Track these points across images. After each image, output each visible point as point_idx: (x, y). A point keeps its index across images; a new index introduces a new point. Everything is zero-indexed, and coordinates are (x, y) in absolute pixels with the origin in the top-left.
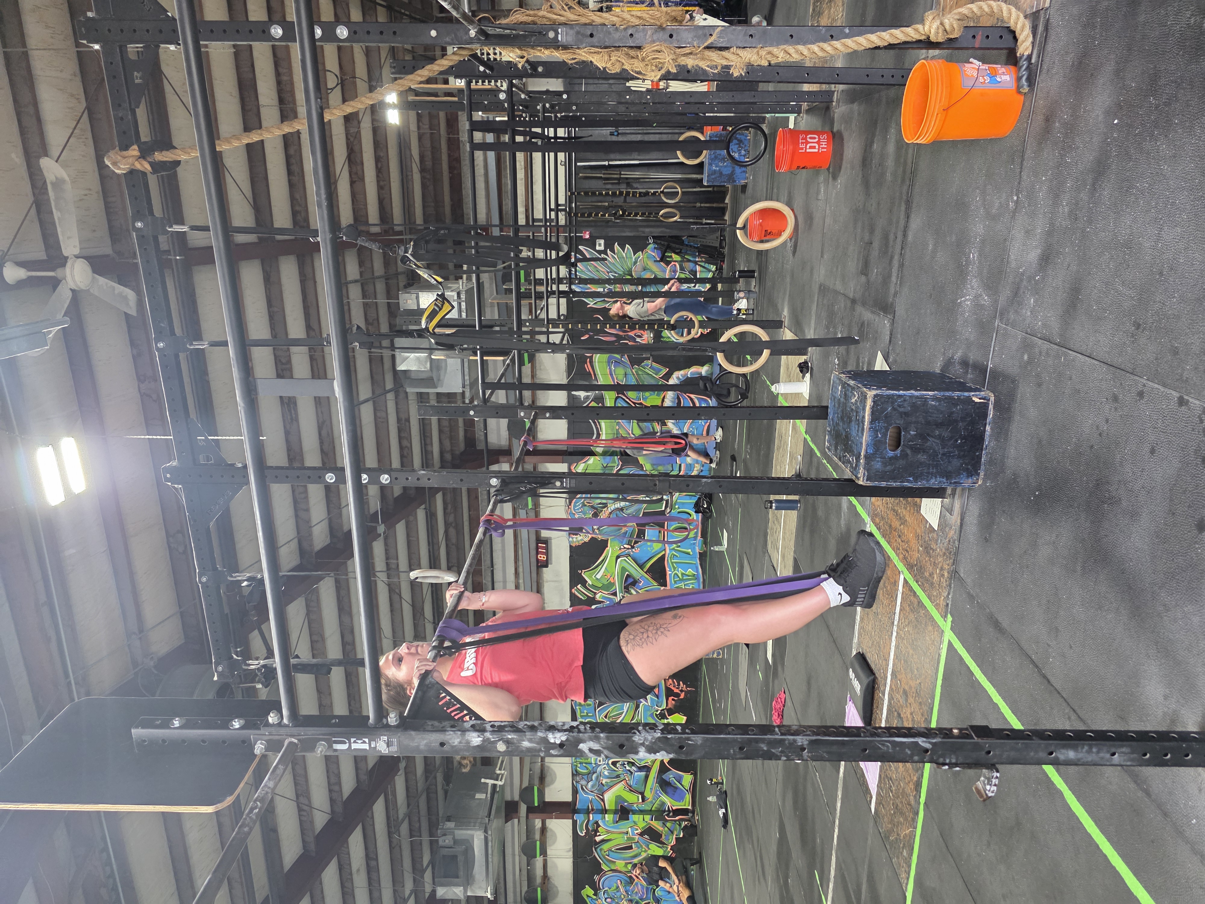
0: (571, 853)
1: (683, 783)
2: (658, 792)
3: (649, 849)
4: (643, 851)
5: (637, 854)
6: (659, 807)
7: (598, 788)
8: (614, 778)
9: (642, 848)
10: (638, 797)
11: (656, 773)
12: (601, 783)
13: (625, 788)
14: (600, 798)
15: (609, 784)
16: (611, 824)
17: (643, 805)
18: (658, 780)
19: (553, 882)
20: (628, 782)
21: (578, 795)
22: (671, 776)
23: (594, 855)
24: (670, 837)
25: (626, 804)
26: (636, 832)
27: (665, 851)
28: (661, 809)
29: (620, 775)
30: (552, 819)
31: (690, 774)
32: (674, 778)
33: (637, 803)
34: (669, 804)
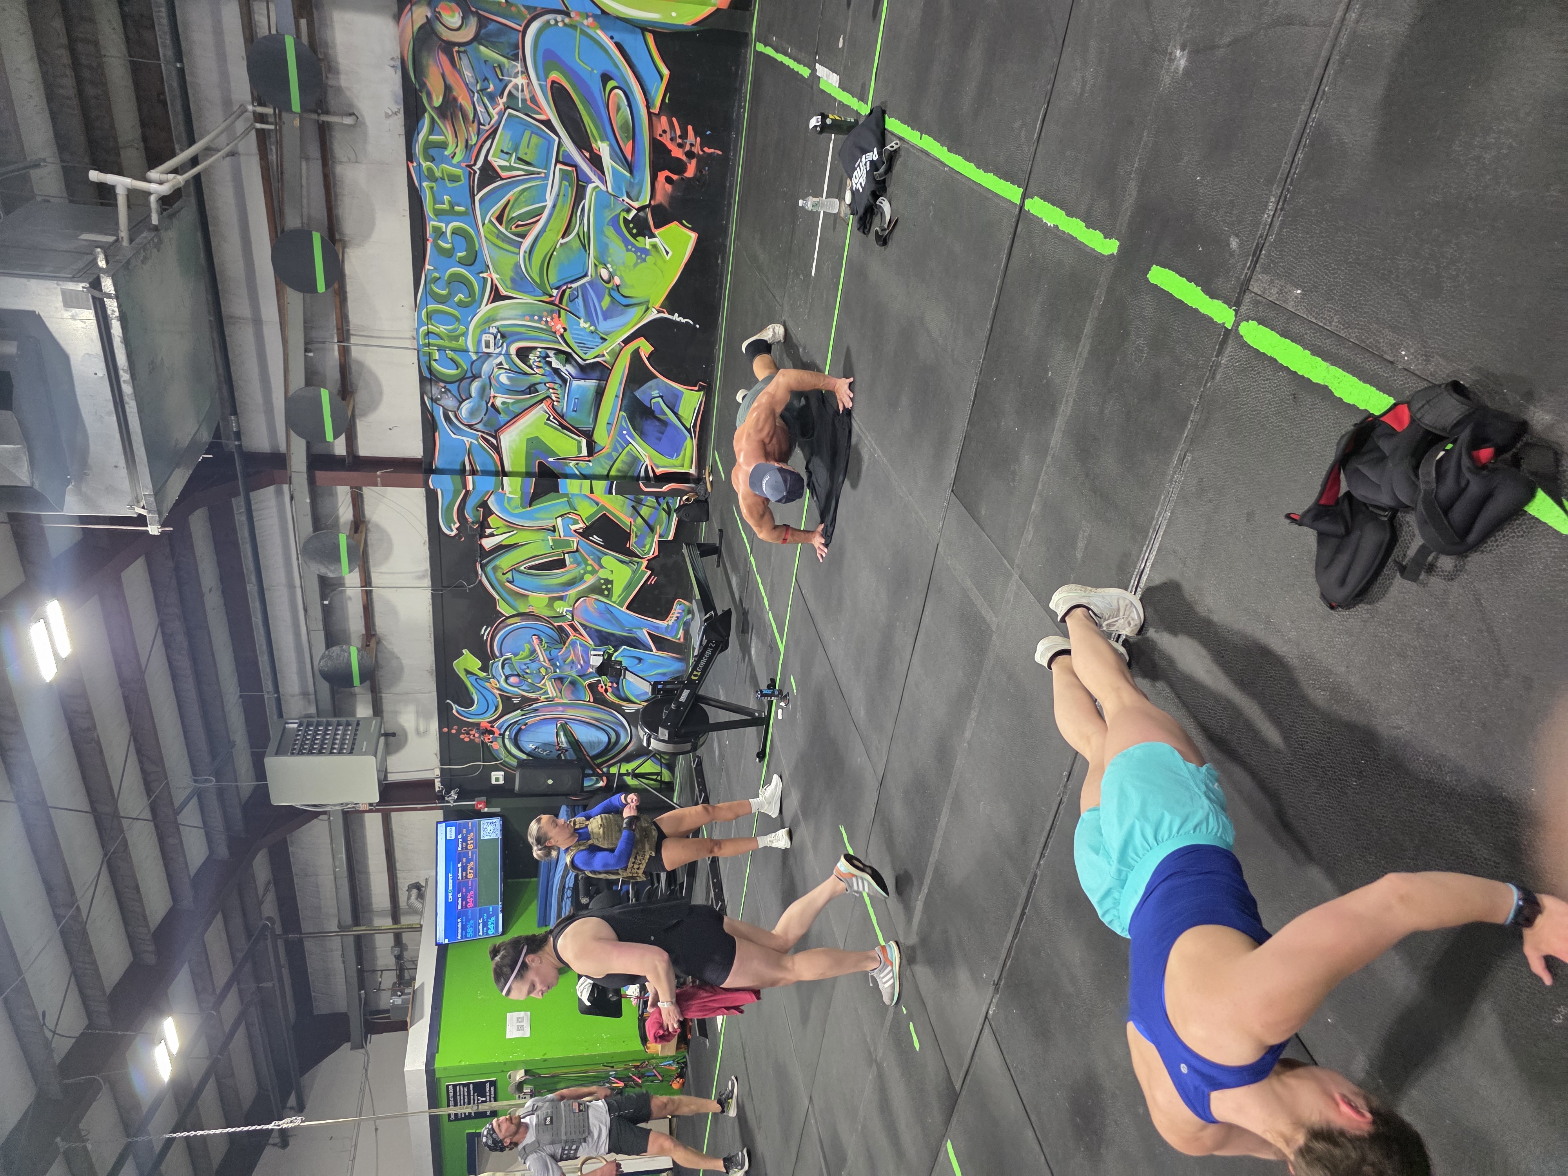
0: (427, 582)
1: (680, 413)
2: (625, 432)
3: (602, 567)
4: (589, 572)
5: (576, 578)
6: (625, 468)
7: (485, 418)
8: (523, 392)
9: (587, 565)
10: (579, 442)
11: (621, 384)
12: (493, 405)
13: (548, 419)
14: (492, 445)
15: (511, 408)
16: (517, 508)
17: (591, 464)
18: (625, 402)
19: (389, 647)
20: (555, 403)
21: (437, 434)
22: (655, 393)
23: (480, 581)
24: (648, 540)
25: (551, 459)
26: (573, 527)
27: (634, 572)
28: (630, 474)
29: (538, 387)
30: (376, 485)
31: (697, 388)
32: (661, 397)
33: (578, 459)
34: (647, 462)
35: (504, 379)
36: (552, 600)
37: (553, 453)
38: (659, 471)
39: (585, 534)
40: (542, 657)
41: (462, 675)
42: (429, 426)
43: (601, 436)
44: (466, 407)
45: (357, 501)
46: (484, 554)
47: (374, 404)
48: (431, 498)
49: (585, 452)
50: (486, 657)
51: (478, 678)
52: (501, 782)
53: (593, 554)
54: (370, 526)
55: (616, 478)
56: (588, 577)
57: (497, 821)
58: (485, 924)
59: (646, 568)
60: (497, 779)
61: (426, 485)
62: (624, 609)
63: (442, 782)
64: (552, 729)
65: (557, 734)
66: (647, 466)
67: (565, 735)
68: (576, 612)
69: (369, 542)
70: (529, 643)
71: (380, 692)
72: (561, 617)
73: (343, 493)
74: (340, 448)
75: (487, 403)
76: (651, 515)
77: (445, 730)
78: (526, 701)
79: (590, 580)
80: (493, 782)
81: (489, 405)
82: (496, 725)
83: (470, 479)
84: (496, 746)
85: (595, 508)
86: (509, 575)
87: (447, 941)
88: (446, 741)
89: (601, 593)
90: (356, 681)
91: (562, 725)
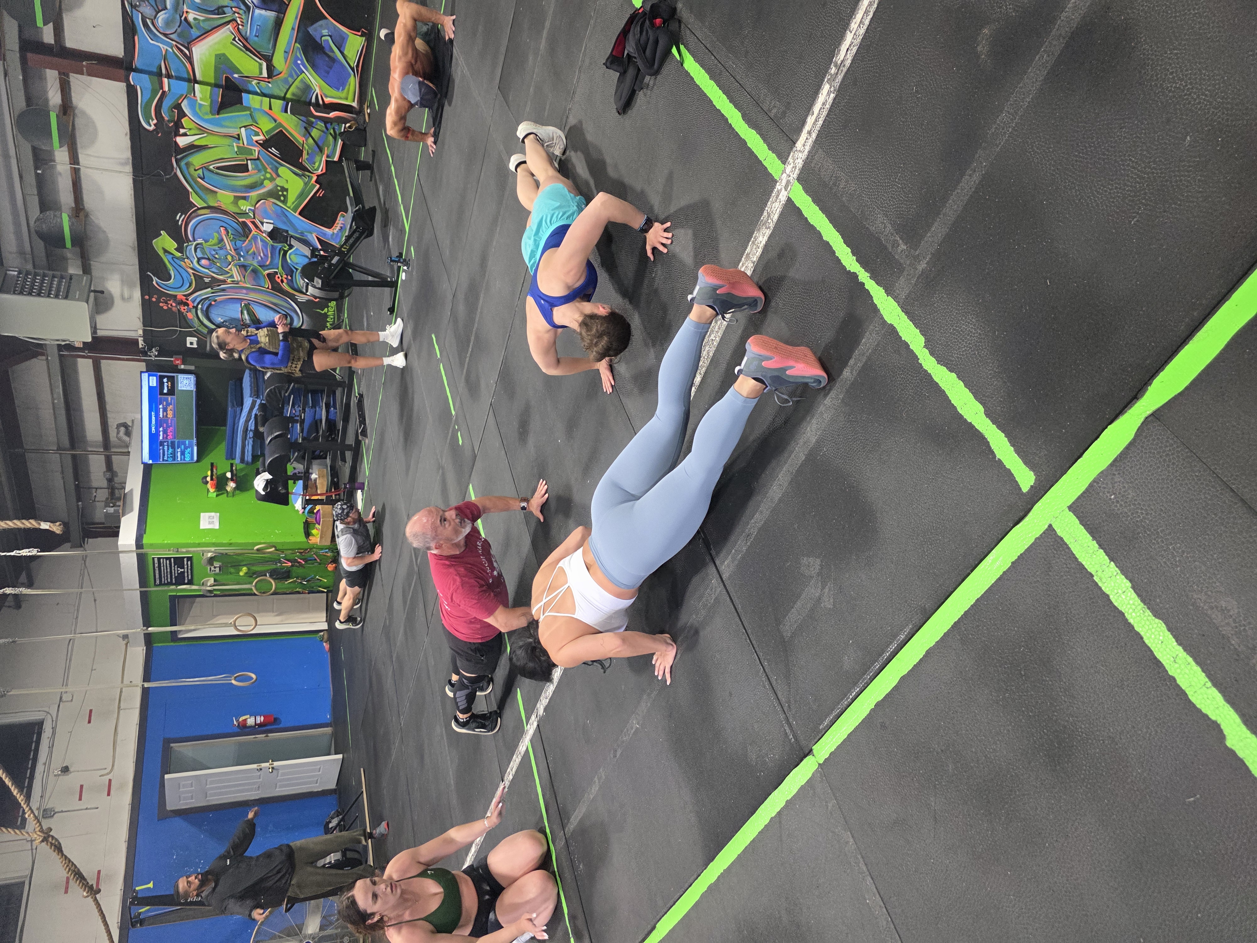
0: (129, 168)
1: (346, 52)
2: (299, 62)
3: (278, 176)
4: (267, 179)
5: (256, 182)
6: (299, 93)
7: (179, 30)
8: (212, 12)
9: (266, 172)
10: (261, 65)
11: (296, 18)
12: (186, 19)
13: (234, 39)
14: (185, 55)
15: (201, 24)
16: (207, 114)
17: (270, 85)
18: (300, 34)
19: (96, 221)
20: (240, 27)
21: (136, 38)
22: (325, 32)
23: (175, 174)
24: (318, 158)
25: (236, 76)
26: (255, 138)
27: (306, 184)
28: (302, 99)
29: (225, 9)
30: (83, 74)
31: (360, 34)
32: (330, 36)
33: (260, 79)
34: (318, 91)
36: (237, 198)
37: (239, 72)
38: (327, 100)
39: (265, 145)
40: (228, 246)
41: (161, 253)
42: (129, 29)
43: (279, 61)
44: (162, 16)
45: (65, 88)
46: (179, 150)
48: (131, 92)
49: (265, 74)
50: (181, 240)
51: (174, 257)
52: (195, 346)
53: (272, 164)
54: (76, 111)
55: (292, 100)
56: (266, 182)
57: (192, 377)
58: (183, 453)
59: (316, 182)
60: (191, 343)
61: (127, 81)
62: (297, 214)
63: (144, 341)
64: (237, 307)
65: (242, 313)
66: (317, 95)
67: (248, 314)
68: (256, 211)
69: (76, 126)
70: (218, 232)
71: (89, 260)
72: (244, 214)
73: (52, 76)
74: (48, 37)
75: (181, 17)
76: (320, 137)
77: (147, 297)
78: (215, 282)
79: (268, 186)
80: (188, 345)
81: (183, 18)
82: (190, 298)
83: (165, 80)
84: (190, 316)
85: (273, 125)
86: (200, 172)
87: (151, 462)
88: (147, 306)
89: (279, 200)
90: (68, 244)
91: (245, 305)
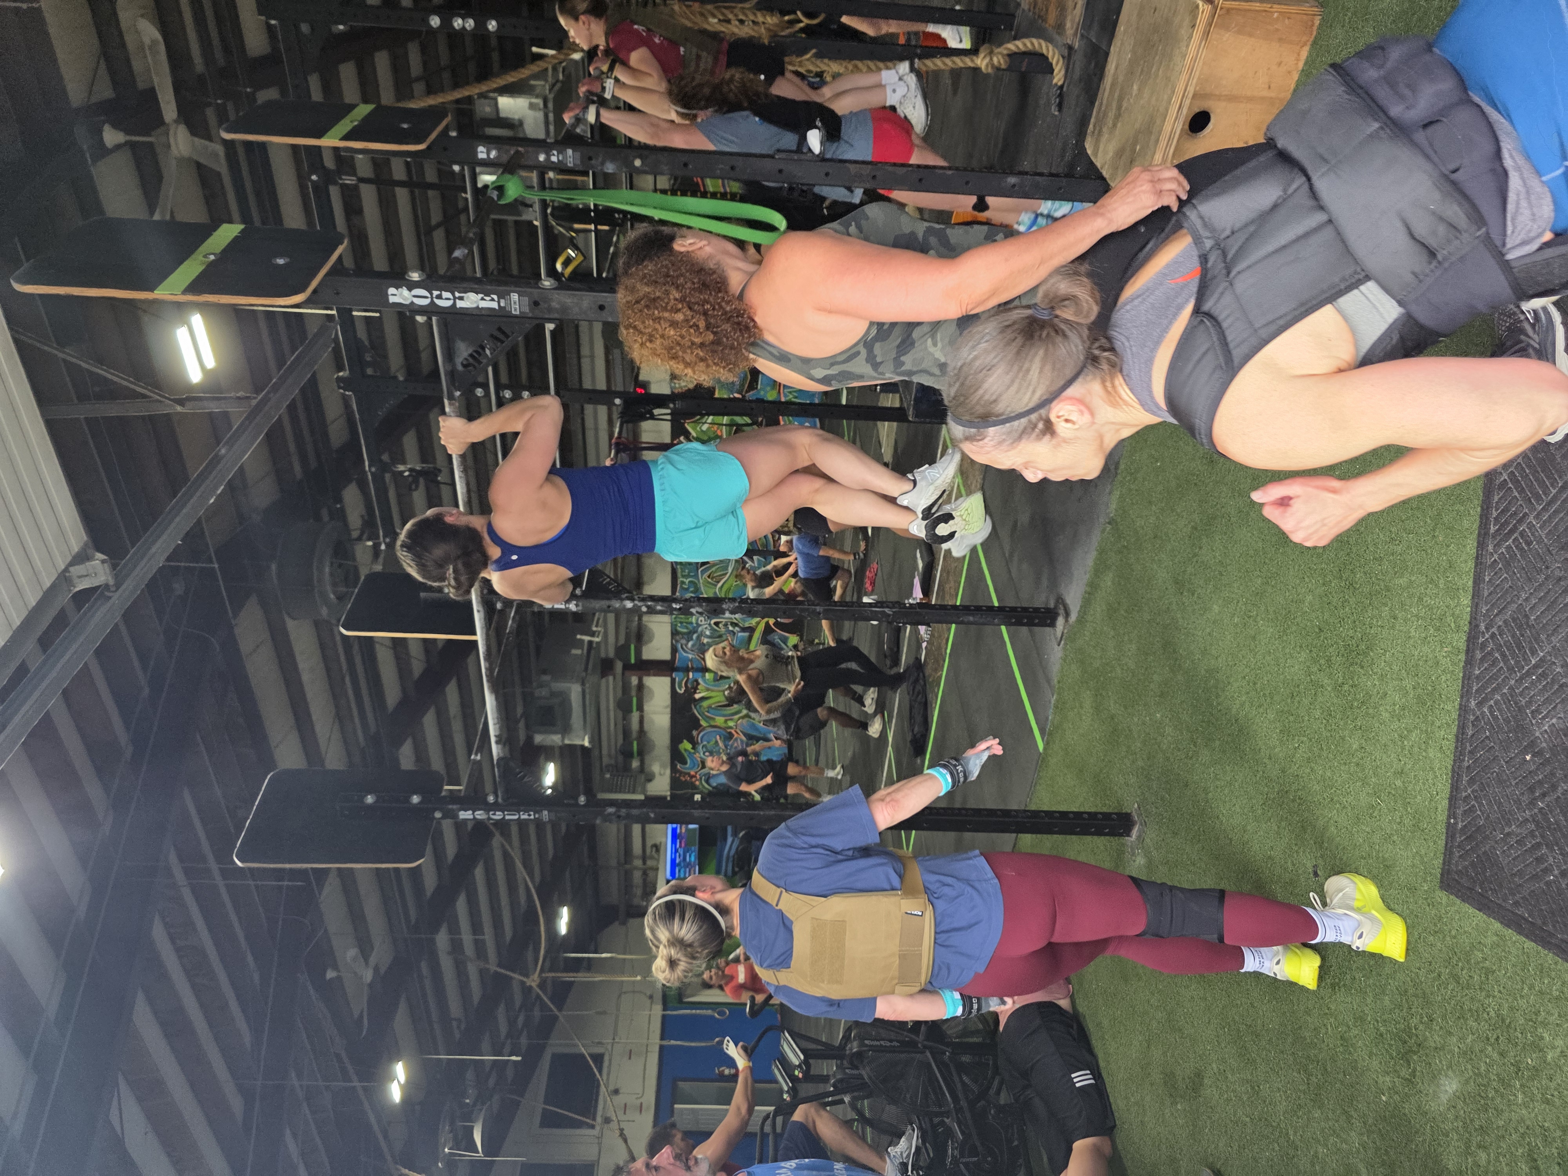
0: (669, 710)
11: (761, 634)
16: (711, 682)
21: (677, 652)
22: (777, 637)
23: (693, 712)
30: (649, 673)
31: (797, 634)
35: (708, 633)
36: (726, 721)
40: (721, 744)
41: (683, 751)
42: (674, 650)
44: (690, 644)
45: (640, 680)
46: (695, 700)
47: (650, 640)
48: (673, 680)
50: (694, 744)
51: (690, 753)
60: (698, 799)
61: (671, 675)
63: (671, 798)
69: (644, 695)
70: (715, 738)
71: (644, 755)
72: (731, 728)
73: (635, 677)
74: (635, 658)
75: (700, 642)
77: (673, 774)
80: (696, 800)
82: (698, 774)
83: (691, 672)
84: (697, 783)
86: (706, 710)
88: (673, 779)
90: (635, 752)
